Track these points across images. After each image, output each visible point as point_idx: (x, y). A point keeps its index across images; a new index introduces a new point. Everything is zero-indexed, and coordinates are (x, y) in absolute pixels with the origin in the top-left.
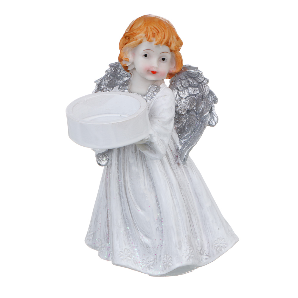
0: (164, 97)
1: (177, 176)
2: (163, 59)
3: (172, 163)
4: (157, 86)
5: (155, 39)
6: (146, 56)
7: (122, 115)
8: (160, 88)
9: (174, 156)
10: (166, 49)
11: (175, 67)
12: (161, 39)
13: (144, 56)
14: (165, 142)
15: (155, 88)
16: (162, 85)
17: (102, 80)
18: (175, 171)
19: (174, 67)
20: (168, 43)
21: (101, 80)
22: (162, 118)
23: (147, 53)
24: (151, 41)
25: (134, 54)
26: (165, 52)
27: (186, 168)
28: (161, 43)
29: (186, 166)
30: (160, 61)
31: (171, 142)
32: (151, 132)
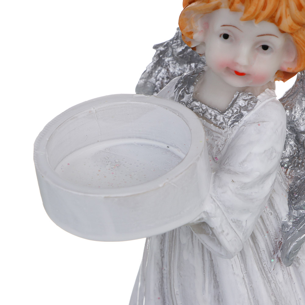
0: (259, 125)
1: (273, 285)
2: (265, 48)
3: (265, 258)
4: (250, 97)
5: (243, 8)
6: (226, 36)
7: (171, 148)
8: (256, 102)
9: (273, 242)
10: (270, 28)
11: (294, 61)
12: (256, 10)
13: (222, 36)
14: (244, 224)
15: (245, 100)
16: (263, 94)
17: (167, 45)
18: (269, 275)
19: (292, 60)
20: (274, 17)
21: (164, 46)
22: (243, 173)
23: (229, 31)
24: (236, 11)
25: (207, 26)
26: (267, 35)
27: (297, 268)
28: (257, 18)
29: (297, 265)
30: (257, 49)
31: (270, 214)
32: (208, 207)
